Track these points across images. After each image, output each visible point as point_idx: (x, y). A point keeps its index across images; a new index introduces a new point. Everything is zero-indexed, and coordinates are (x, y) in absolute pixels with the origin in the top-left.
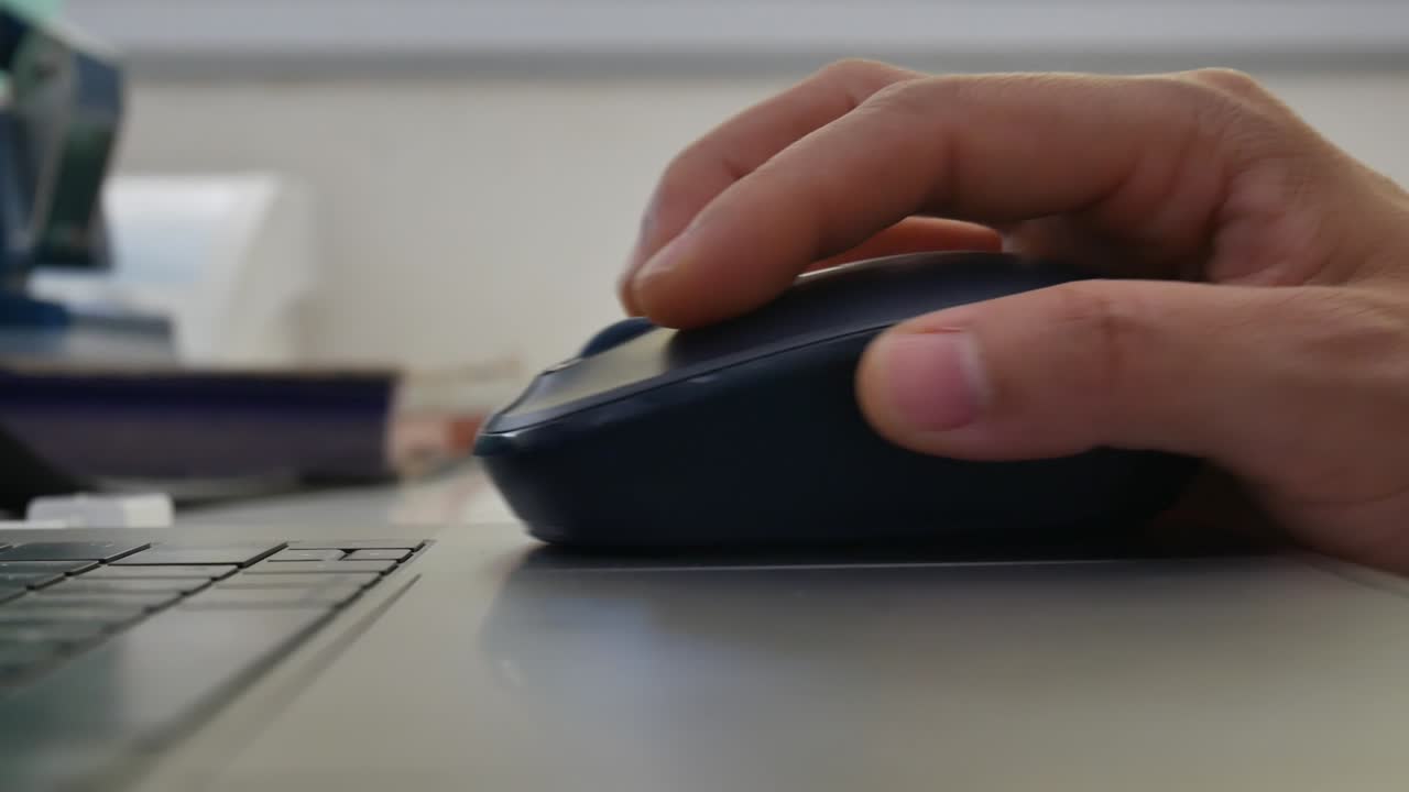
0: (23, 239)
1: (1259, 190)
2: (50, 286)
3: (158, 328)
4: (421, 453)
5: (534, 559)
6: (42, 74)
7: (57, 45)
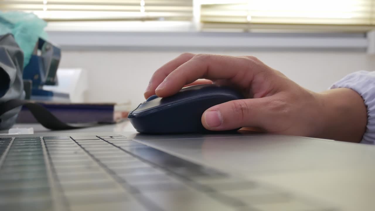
0: (44, 79)
1: (259, 78)
2: (46, 88)
3: (67, 96)
4: (118, 118)
5: (138, 135)
6: (47, 50)
7: (50, 44)
